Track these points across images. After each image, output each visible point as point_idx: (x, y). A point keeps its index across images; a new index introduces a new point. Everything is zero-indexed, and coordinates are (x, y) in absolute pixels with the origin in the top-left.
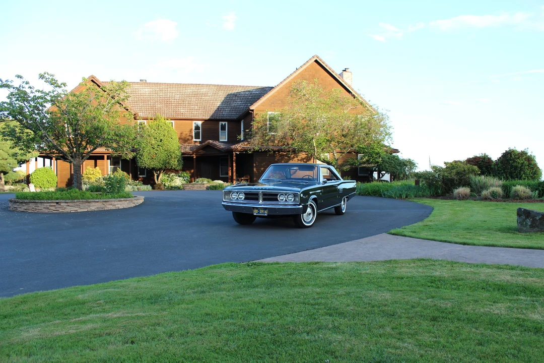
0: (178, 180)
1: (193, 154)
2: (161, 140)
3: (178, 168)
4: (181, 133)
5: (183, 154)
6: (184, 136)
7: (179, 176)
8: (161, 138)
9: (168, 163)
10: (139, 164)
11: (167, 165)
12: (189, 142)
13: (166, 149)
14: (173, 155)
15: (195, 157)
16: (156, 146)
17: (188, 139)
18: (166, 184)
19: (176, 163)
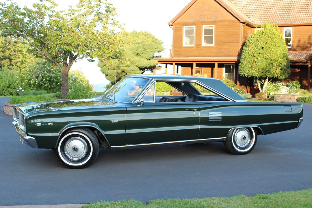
0: (285, 89)
1: (306, 62)
2: (263, 48)
3: (281, 77)
4: (299, 41)
5: (292, 62)
6: (302, 42)
7: (287, 86)
8: (263, 46)
9: (268, 71)
10: (240, 72)
11: (267, 73)
12: (307, 50)
13: (267, 57)
14: (276, 64)
15: (310, 66)
16: (256, 54)
17: (307, 47)
18: (270, 94)
19: (279, 71)
